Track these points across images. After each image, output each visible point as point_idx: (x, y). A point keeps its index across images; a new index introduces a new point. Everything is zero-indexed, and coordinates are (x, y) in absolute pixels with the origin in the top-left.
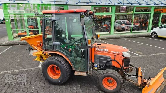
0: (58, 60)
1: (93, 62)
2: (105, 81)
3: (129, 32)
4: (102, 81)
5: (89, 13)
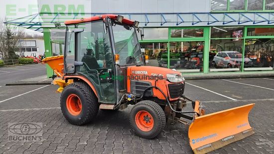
0: (79, 87)
1: (129, 91)
2: (140, 118)
3: (238, 69)
4: (135, 117)
5: (120, 20)
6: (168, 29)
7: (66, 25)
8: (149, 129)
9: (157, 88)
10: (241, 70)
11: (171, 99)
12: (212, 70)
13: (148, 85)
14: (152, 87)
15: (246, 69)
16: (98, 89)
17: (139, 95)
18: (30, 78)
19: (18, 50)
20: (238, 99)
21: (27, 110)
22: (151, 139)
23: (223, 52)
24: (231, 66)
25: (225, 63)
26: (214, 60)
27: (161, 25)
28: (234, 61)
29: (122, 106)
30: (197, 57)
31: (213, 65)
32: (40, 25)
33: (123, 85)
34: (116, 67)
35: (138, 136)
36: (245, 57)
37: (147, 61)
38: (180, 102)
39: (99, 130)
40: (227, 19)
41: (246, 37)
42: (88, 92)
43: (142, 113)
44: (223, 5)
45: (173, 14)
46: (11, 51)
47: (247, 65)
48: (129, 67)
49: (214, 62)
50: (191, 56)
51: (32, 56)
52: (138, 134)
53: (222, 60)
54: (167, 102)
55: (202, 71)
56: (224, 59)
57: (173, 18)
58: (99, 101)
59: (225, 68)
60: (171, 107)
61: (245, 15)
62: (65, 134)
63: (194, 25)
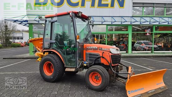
0: (52, 57)
1: (85, 59)
2: (93, 77)
3: (150, 52)
4: (89, 77)
5: (80, 15)
6: (106, 26)
7: (46, 18)
8: (99, 85)
9: (103, 58)
10: (152, 52)
11: (112, 65)
12: (133, 52)
13: (98, 55)
14: (100, 57)
15: (155, 52)
16: (64, 59)
17: (91, 62)
18: (18, 55)
19: (11, 38)
20: (153, 69)
21: (17, 73)
22: (100, 91)
23: (140, 41)
24: (145, 50)
25: (142, 47)
26: (134, 46)
27: (102, 23)
28: (147, 47)
29: (80, 69)
30: (124, 43)
31: (134, 49)
32: (27, 22)
33: (81, 56)
34: (77, 44)
35: (91, 89)
36: (154, 44)
37: (95, 42)
38: (119, 67)
39: (65, 85)
40: (143, 20)
41: (154, 32)
42: (58, 60)
43: (94, 73)
44: (139, 13)
45: (109, 17)
46: (7, 39)
47: (156, 49)
48: (85, 44)
49: (134, 47)
50: (120, 43)
51: (20, 42)
52: (91, 88)
53: (140, 46)
54: (110, 67)
55: (127, 52)
56: (141, 46)
57: (109, 19)
58: (65, 66)
59: (142, 51)
60: (113, 70)
61: (154, 18)
62: (42, 87)
63: (122, 24)
